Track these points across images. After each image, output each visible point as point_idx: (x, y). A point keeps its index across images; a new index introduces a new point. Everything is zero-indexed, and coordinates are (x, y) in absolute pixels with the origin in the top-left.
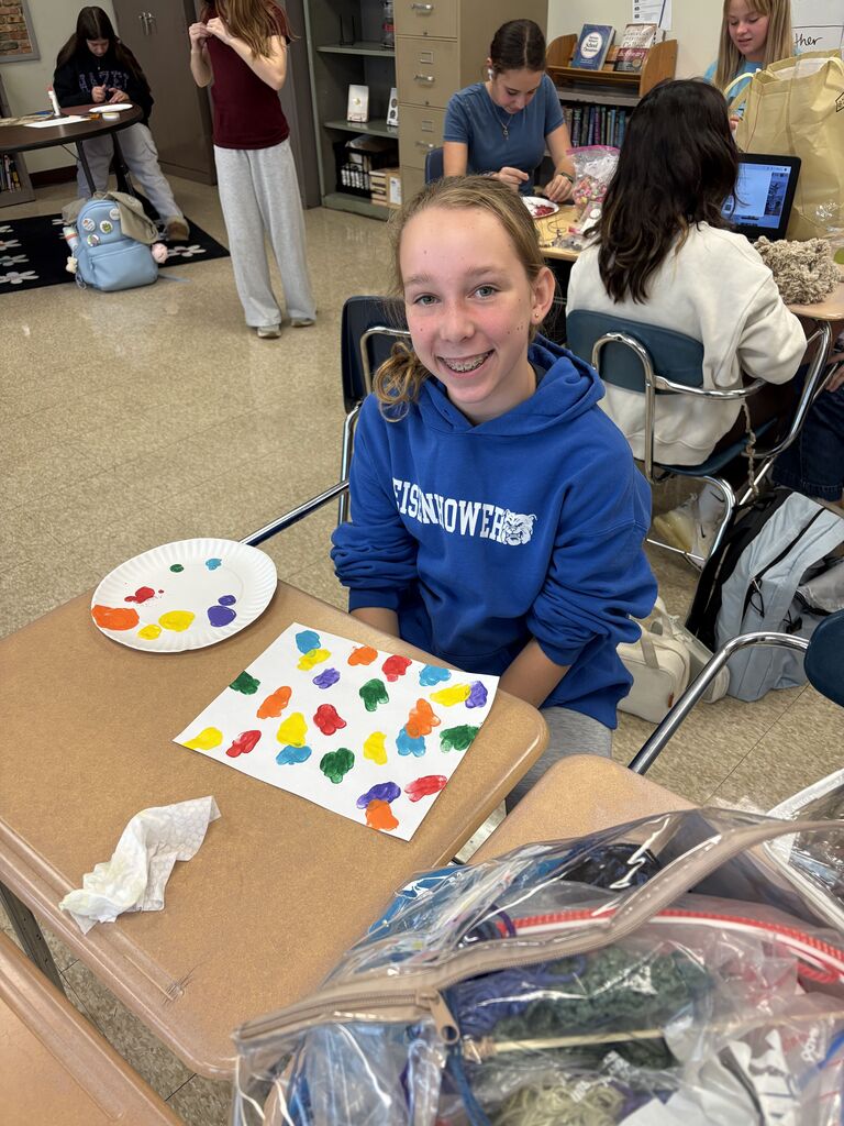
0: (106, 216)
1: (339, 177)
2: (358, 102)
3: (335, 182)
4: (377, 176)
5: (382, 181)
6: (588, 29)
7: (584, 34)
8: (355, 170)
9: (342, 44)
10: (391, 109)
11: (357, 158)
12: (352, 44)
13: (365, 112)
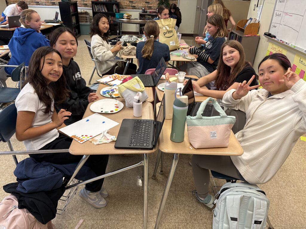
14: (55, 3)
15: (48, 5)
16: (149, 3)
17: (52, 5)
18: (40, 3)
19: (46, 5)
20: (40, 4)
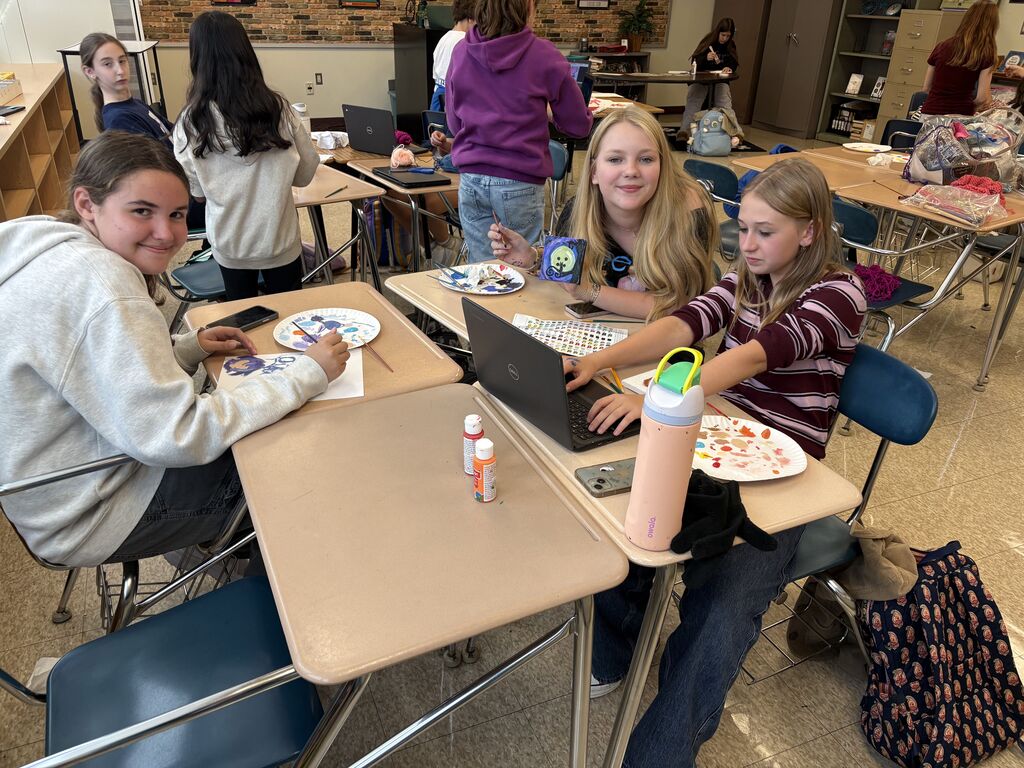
0: (716, 119)
1: (831, 123)
2: (855, 83)
3: (826, 127)
4: (857, 123)
5: (861, 126)
6: (1012, 53)
7: (1009, 55)
8: (844, 120)
9: (854, 52)
10: (876, 87)
11: (846, 113)
12: (860, 52)
13: (858, 89)
14: (316, 32)
15: (292, 40)
16: (596, 22)
17: (308, 39)
18: (264, 34)
19: (285, 39)
20: (265, 38)
